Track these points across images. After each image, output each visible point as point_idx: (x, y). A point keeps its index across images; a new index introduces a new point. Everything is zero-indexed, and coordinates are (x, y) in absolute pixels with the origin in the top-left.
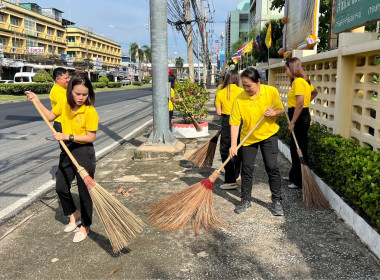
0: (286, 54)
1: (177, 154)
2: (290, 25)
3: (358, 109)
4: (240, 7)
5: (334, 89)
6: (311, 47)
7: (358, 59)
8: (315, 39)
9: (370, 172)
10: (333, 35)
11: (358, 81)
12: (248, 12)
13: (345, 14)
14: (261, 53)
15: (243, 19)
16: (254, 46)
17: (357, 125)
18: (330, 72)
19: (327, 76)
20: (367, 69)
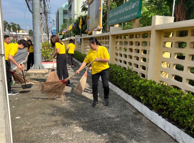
0: (89, 32)
1: (46, 74)
2: (90, 20)
3: (117, 54)
4: (64, 6)
5: (108, 47)
6: (99, 30)
7: (117, 36)
8: (100, 27)
9: (120, 72)
10: (108, 26)
11: (116, 44)
12: (67, 9)
13: (112, 19)
14: (77, 31)
15: (65, 13)
16: (73, 27)
17: (116, 60)
18: (107, 40)
19: (106, 42)
20: (119, 40)
